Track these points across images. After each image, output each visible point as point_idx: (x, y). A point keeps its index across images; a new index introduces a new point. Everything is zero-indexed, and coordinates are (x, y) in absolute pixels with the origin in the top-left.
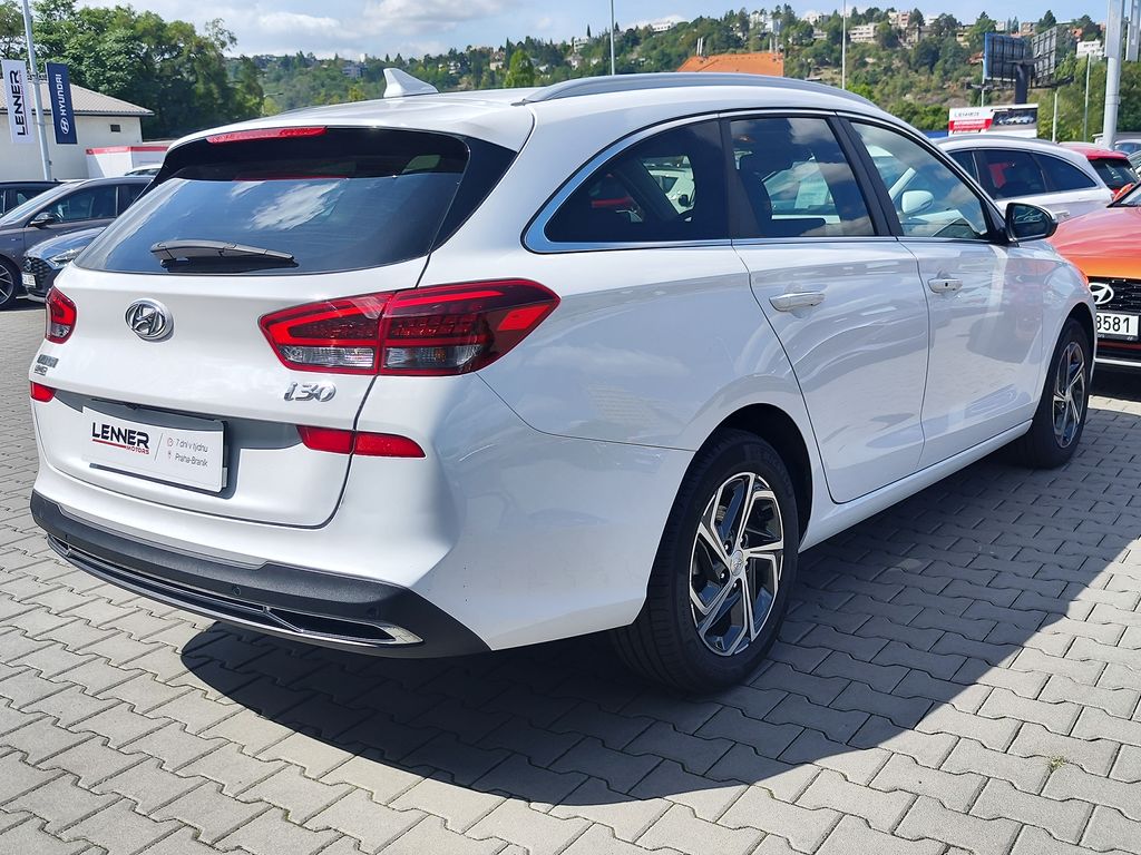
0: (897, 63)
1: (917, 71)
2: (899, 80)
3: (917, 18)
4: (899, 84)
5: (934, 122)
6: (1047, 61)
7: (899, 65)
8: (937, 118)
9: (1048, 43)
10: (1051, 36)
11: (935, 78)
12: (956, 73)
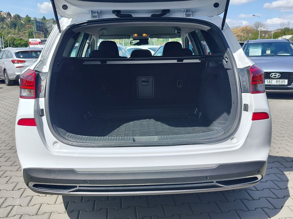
0: (5, 26)
1: (11, 29)
2: (6, 31)
3: (9, 14)
4: (6, 32)
5: (21, 42)
6: (51, 28)
7: (6, 27)
8: (21, 41)
9: (50, 24)
10: (51, 22)
11: (16, 31)
12: (22, 30)
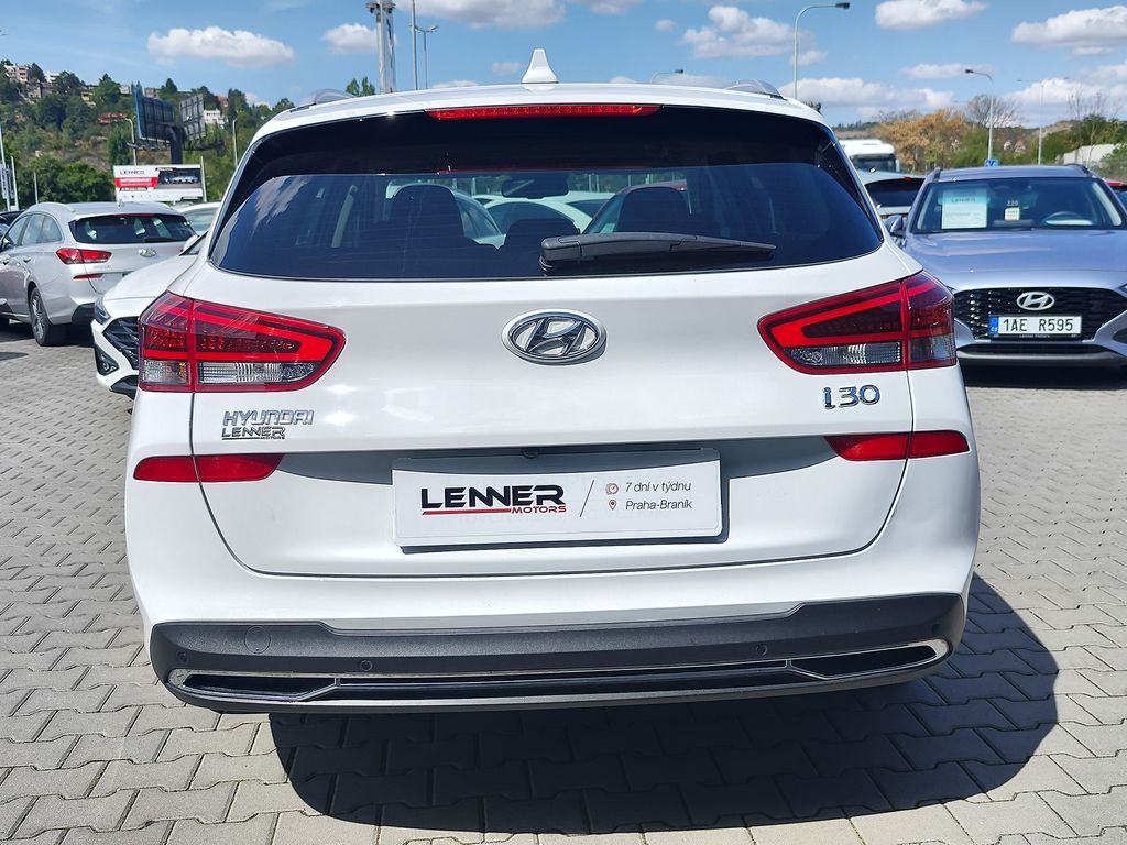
0: (20, 118)
1: (43, 128)
2: (25, 135)
3: (36, 73)
4: (26, 139)
5: (81, 179)
6: (196, 125)
7: (24, 120)
8: (84, 176)
9: (195, 108)
10: (198, 102)
11: (65, 136)
12: (86, 132)
